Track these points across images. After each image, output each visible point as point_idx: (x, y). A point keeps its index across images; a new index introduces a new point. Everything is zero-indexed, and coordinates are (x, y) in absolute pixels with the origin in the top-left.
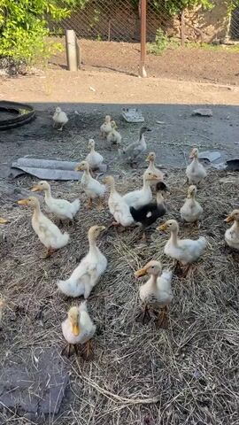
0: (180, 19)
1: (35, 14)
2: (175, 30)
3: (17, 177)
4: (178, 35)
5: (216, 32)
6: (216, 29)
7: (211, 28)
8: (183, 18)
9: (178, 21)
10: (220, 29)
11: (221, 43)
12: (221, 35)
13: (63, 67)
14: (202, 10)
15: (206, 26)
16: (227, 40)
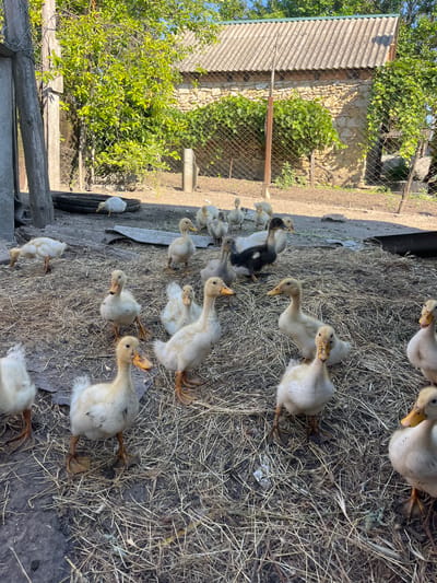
0: (310, 161)
1: (151, 131)
2: (304, 171)
3: (111, 243)
4: (307, 177)
5: (350, 175)
6: (350, 171)
7: (343, 171)
8: (313, 160)
9: (308, 163)
10: (354, 173)
11: (355, 186)
12: (355, 179)
13: (177, 189)
14: (335, 153)
15: (337, 169)
16: (362, 183)
